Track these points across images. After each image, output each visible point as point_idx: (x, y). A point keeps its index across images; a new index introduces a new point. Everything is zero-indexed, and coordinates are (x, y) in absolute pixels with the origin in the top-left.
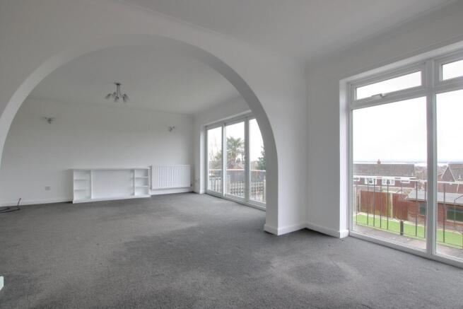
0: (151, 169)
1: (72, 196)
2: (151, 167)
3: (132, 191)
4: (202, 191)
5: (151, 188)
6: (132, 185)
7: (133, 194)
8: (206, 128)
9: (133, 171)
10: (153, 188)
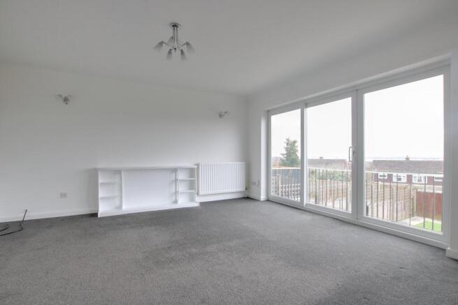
0: (198, 168)
1: (97, 206)
2: (198, 165)
3: (174, 198)
4: (263, 197)
5: (197, 194)
6: (174, 190)
7: (176, 202)
8: (269, 114)
9: (175, 170)
10: (201, 193)
